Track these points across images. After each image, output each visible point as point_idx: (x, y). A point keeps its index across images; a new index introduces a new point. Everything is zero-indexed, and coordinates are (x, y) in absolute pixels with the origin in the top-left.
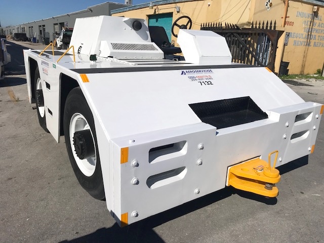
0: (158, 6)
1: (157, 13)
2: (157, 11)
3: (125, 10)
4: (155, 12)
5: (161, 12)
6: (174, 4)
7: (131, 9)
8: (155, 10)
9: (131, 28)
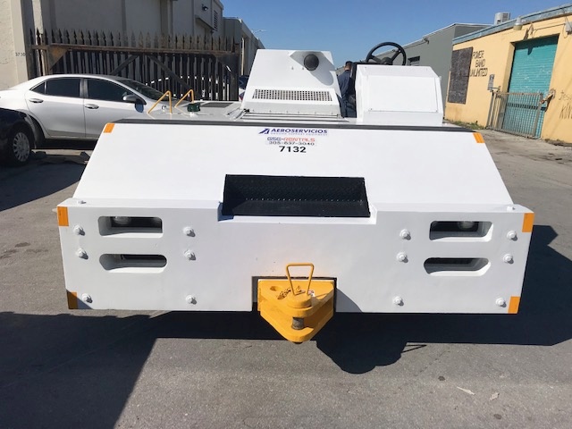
0: (534, 24)
1: (530, 37)
2: (529, 33)
3: (476, 36)
4: (527, 35)
5: (537, 35)
6: (563, 18)
7: (487, 32)
8: (527, 31)
9: (302, 67)
